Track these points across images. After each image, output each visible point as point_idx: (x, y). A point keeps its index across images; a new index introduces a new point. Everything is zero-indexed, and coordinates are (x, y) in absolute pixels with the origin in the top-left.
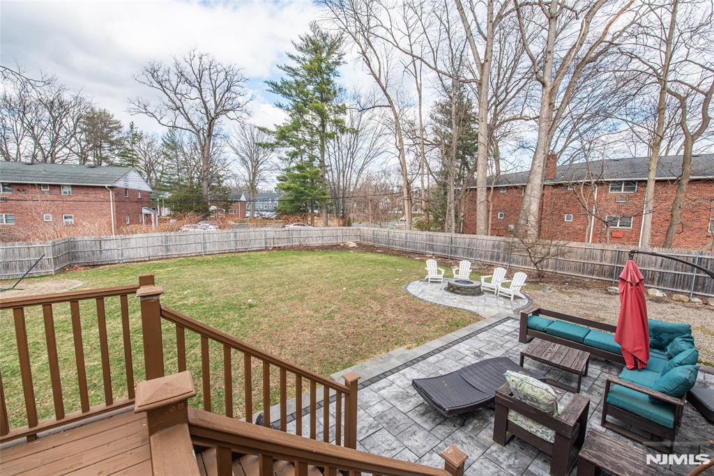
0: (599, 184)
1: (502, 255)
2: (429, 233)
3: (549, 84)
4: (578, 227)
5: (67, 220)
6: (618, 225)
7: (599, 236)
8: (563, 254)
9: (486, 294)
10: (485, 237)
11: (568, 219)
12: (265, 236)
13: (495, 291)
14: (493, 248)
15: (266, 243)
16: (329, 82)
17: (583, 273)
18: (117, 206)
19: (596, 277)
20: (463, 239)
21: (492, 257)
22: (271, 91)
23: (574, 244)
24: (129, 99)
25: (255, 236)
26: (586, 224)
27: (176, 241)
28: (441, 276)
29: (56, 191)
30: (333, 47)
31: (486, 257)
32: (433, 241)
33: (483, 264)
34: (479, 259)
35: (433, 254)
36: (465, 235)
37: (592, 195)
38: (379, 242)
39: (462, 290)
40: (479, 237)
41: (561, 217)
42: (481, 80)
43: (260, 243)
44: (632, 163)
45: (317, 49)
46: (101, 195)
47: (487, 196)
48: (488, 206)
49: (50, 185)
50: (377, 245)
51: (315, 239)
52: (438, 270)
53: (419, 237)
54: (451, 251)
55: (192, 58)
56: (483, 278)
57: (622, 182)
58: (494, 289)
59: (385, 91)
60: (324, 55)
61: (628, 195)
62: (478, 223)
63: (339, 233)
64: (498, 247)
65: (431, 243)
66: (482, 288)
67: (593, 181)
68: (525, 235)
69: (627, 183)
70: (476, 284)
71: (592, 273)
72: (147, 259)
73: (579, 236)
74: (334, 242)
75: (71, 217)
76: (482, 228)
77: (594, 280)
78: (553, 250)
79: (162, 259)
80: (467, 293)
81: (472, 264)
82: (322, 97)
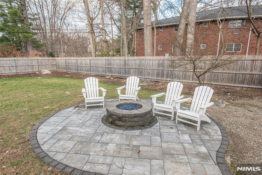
1: (165, 73)
2: (107, 58)
4: (209, 53)
6: (233, 50)
10: (152, 58)
11: (203, 47)
13: (172, 116)
14: (158, 67)
17: (234, 83)
19: (246, 86)
20: (134, 61)
21: (158, 75)
28: (102, 99)
31: (152, 75)
32: (110, 64)
33: (151, 81)
34: (147, 77)
35: (112, 76)
38: (70, 69)
39: (125, 121)
40: (147, 58)
41: (198, 47)
50: (69, 71)
52: (100, 90)
53: (100, 62)
54: (125, 72)
56: (155, 97)
58: (170, 113)
62: (146, 47)
63: (35, 63)
64: (163, 65)
65: (109, 67)
66: (154, 112)
70: (145, 107)
71: (243, 82)
74: (30, 71)
76: (149, 51)
77: (244, 89)
80: (133, 124)
81: (141, 81)
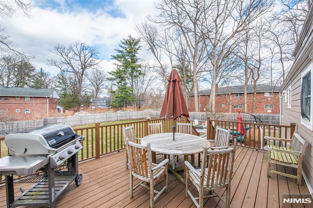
0: (232, 94)
1: (205, 118)
3: (215, 65)
4: (226, 108)
5: (27, 112)
6: (238, 107)
7: (233, 111)
8: (224, 116)
9: (204, 129)
10: (199, 113)
11: (223, 106)
12: (117, 115)
14: (202, 116)
15: (117, 118)
16: (134, 56)
18: (50, 105)
21: (202, 119)
22: (112, 59)
23: (226, 113)
24: (47, 60)
25: (113, 116)
26: (229, 107)
27: (84, 118)
29: (23, 99)
30: (136, 44)
36: (192, 112)
37: (230, 98)
40: (197, 112)
41: (221, 105)
42: (194, 62)
43: (115, 118)
44: (241, 88)
45: (130, 44)
46: (43, 101)
47: (198, 99)
48: (199, 102)
49: (20, 97)
51: (135, 116)
55: (77, 44)
56: (203, 124)
57: (238, 93)
59: (159, 62)
60: (133, 46)
61: (240, 97)
62: (196, 108)
64: (203, 116)
66: (203, 127)
67: (230, 93)
68: (211, 111)
69: (240, 94)
70: (201, 126)
72: (74, 126)
73: (227, 111)
74: (142, 117)
75: (28, 110)
76: (197, 110)
78: (221, 115)
79: (79, 126)
82: (132, 61)
